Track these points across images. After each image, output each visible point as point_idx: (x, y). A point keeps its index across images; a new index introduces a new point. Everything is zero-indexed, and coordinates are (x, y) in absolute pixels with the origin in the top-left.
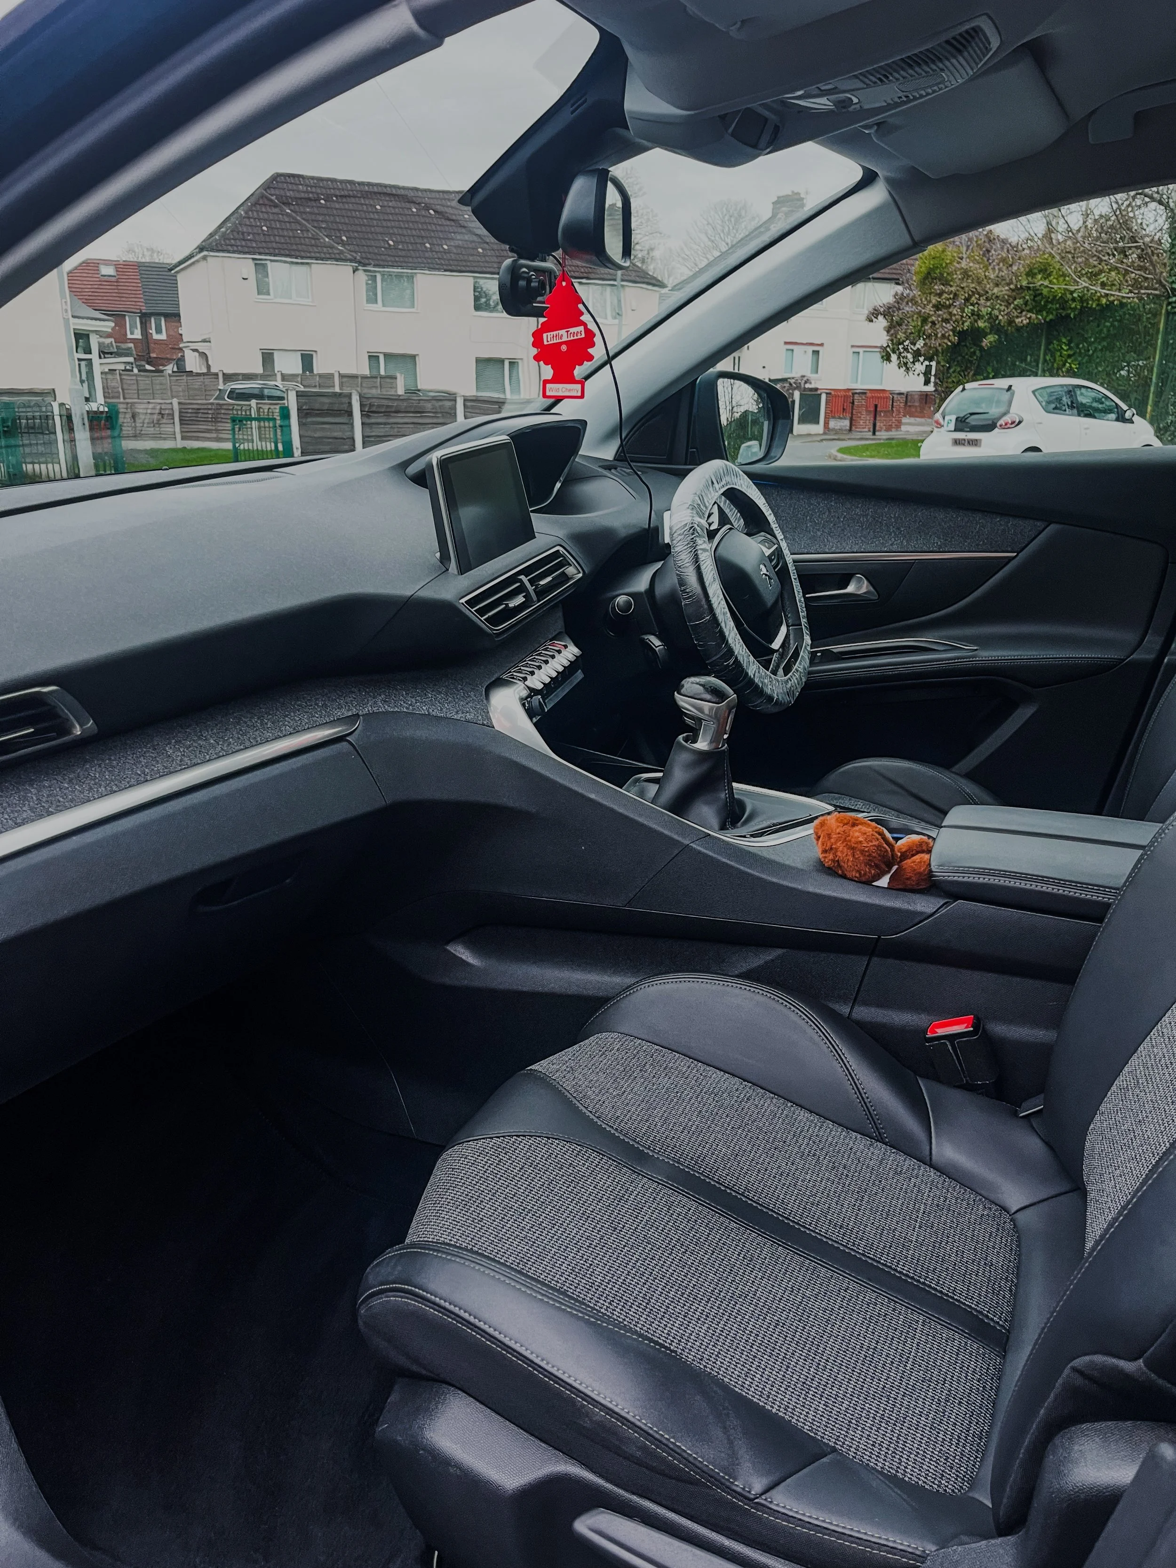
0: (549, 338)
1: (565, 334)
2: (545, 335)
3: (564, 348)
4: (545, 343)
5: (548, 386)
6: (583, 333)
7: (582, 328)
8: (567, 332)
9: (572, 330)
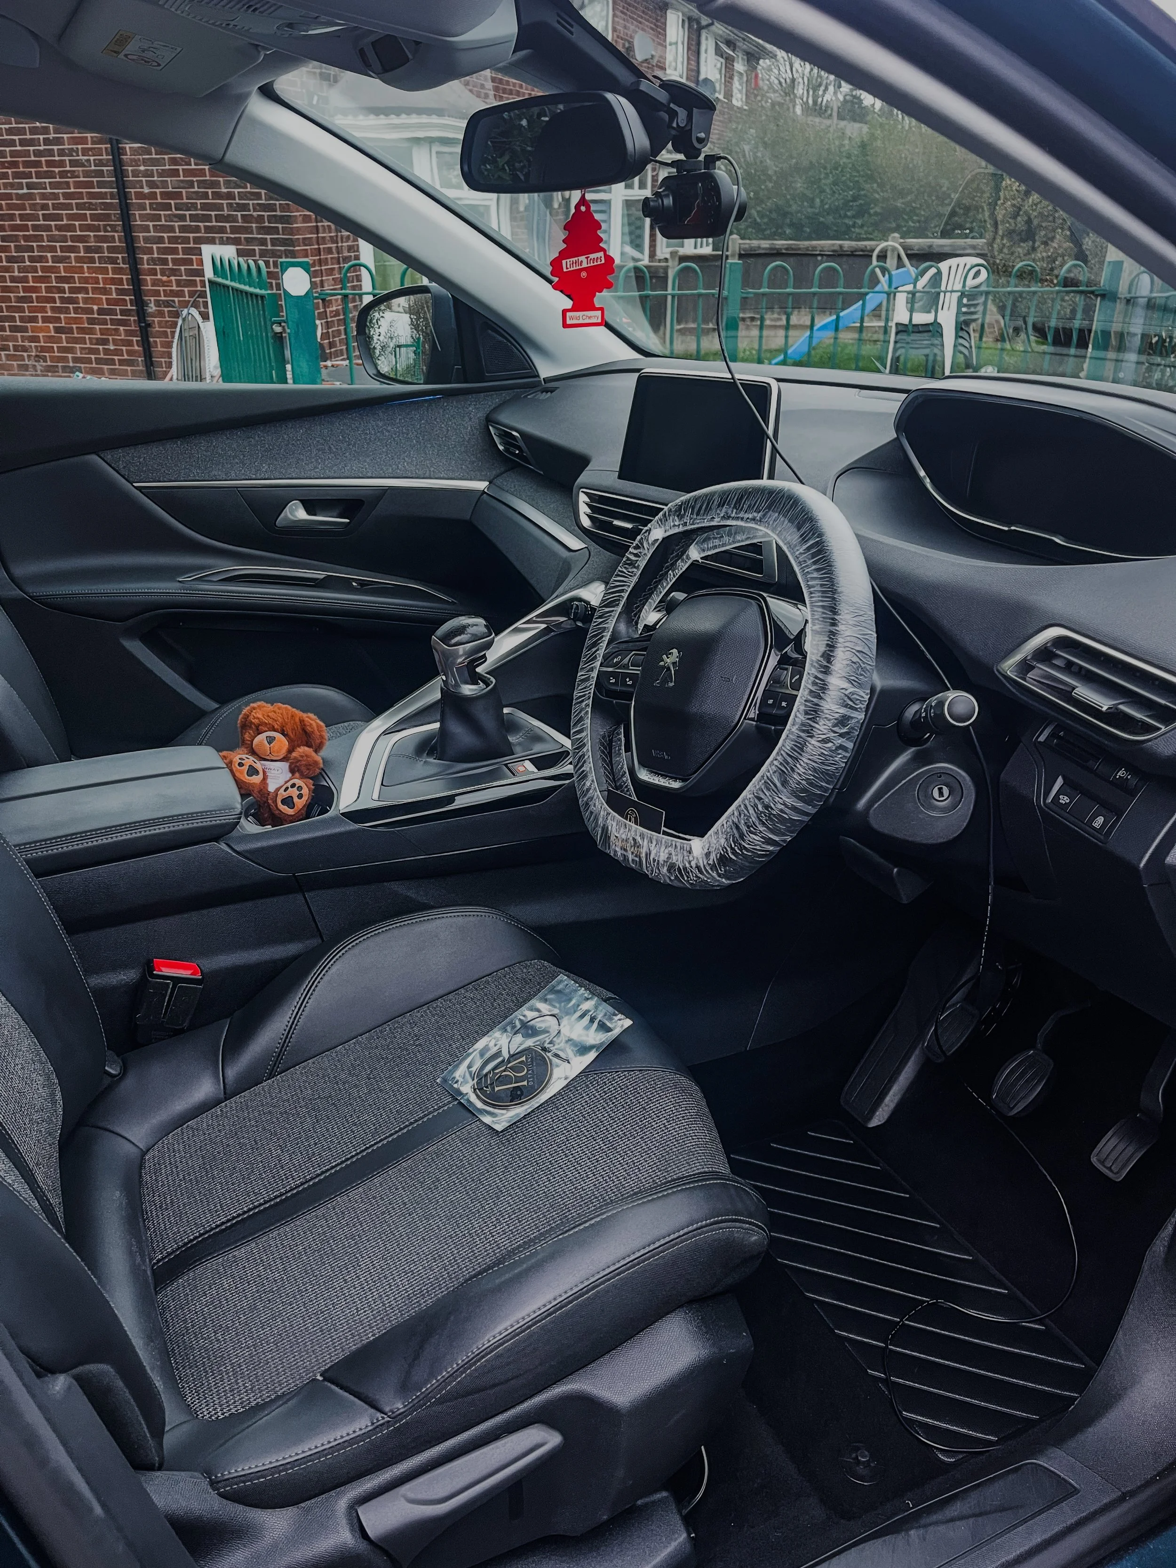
0: (568, 265)
1: (585, 261)
2: (564, 262)
3: (584, 274)
4: (565, 270)
5: (568, 314)
6: (603, 259)
7: (601, 254)
8: (587, 258)
9: (592, 256)
